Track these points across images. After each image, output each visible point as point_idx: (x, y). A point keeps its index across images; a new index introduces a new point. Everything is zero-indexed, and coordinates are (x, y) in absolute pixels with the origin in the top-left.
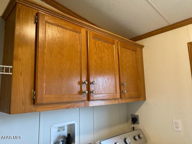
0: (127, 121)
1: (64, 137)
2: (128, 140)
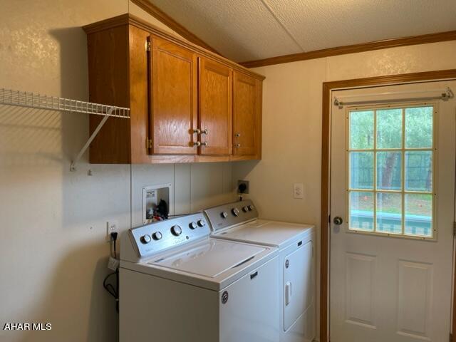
0: (232, 190)
1: (154, 205)
2: (237, 211)
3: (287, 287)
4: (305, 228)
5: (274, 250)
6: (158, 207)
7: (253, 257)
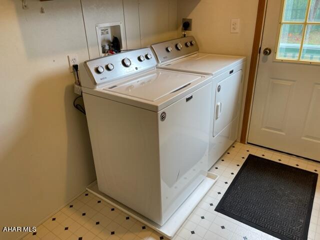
2: (180, 46)
3: (218, 106)
4: (237, 59)
5: (208, 78)
6: (112, 43)
7: (189, 84)
